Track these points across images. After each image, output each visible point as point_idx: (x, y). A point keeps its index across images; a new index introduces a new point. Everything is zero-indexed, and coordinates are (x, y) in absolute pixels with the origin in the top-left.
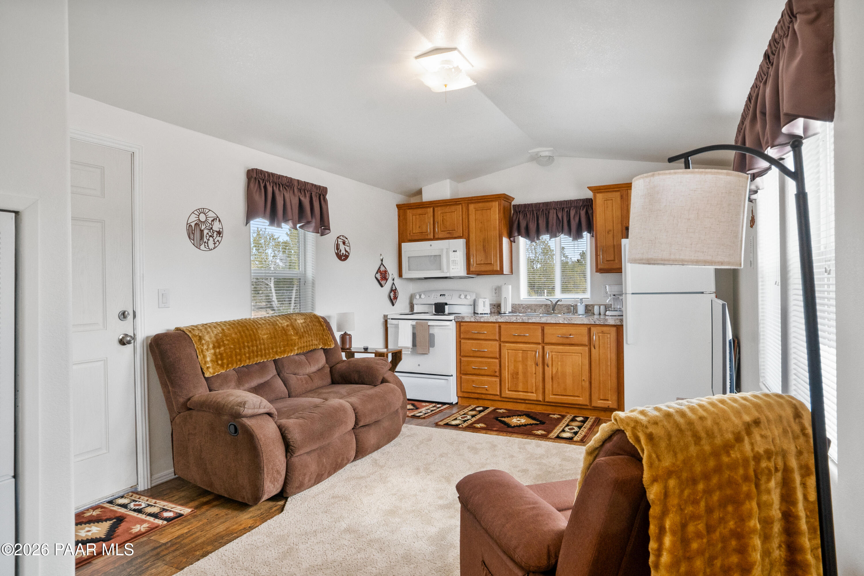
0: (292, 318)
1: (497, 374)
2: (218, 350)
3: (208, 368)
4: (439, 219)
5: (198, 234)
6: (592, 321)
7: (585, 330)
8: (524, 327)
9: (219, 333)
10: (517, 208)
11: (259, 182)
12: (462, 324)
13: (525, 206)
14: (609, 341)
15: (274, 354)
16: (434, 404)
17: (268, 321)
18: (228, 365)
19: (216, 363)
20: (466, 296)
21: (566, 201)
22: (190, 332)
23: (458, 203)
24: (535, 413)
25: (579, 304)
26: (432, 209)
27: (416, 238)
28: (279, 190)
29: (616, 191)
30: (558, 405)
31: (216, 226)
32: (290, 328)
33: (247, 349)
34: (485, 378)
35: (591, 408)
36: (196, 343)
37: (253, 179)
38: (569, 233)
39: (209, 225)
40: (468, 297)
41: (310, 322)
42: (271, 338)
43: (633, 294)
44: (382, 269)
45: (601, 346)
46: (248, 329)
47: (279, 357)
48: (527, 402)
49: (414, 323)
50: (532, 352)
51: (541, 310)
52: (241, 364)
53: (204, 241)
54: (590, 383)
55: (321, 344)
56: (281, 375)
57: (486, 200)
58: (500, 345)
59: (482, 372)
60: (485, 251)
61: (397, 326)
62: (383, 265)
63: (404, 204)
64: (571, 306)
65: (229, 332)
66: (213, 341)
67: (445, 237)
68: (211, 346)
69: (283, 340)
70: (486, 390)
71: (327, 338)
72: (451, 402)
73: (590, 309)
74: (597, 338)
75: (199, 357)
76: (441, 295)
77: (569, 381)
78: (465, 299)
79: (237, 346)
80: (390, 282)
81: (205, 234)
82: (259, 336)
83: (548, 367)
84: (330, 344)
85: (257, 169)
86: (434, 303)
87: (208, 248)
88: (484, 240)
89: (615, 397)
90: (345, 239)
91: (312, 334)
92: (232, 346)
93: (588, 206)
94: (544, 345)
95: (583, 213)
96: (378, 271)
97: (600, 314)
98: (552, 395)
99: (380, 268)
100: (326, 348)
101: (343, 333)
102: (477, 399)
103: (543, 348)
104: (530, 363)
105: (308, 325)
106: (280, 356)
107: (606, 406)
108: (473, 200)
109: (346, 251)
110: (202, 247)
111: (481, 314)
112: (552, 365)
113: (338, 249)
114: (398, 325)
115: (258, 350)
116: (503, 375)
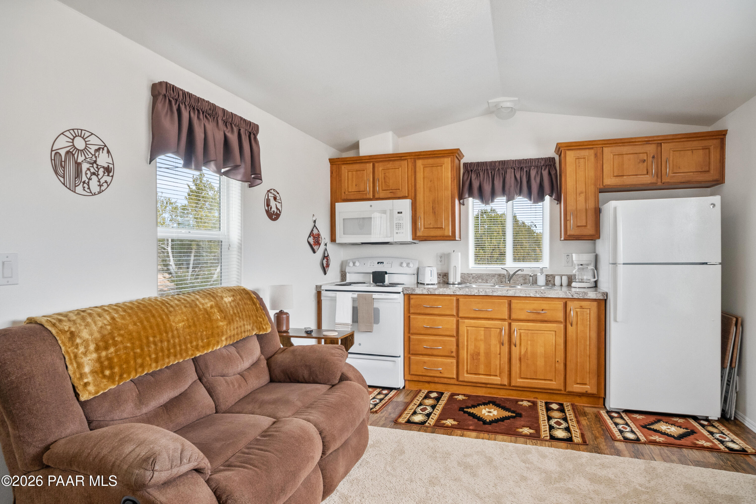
0: (217, 296)
1: (454, 354)
2: (104, 354)
3: (86, 384)
4: (381, 176)
5: (71, 168)
6: (569, 294)
7: (560, 305)
8: (487, 300)
9: (106, 325)
10: (468, 166)
11: (170, 101)
12: (411, 296)
13: (478, 164)
14: (588, 318)
15: (193, 351)
16: (378, 390)
17: (183, 301)
18: (121, 376)
19: (100, 375)
20: (408, 265)
21: (526, 160)
22: (54, 325)
23: (403, 158)
24: (500, 399)
25: (539, 274)
26: (372, 164)
27: (352, 197)
28: (198, 118)
29: (589, 148)
30: (526, 389)
31: (103, 160)
32: (216, 311)
33: (153, 346)
34: (439, 359)
35: (565, 393)
36: (64, 345)
37: (161, 97)
38: (529, 195)
39: (90, 156)
40: (411, 265)
41: (240, 300)
42: (190, 327)
43: (624, 264)
44: (315, 232)
45: (579, 323)
46: (153, 316)
47: (200, 354)
48: (488, 386)
49: (355, 295)
50: (496, 329)
51: (493, 280)
52: (143, 371)
53: (83, 180)
54: (565, 365)
55: (256, 329)
56: (205, 380)
57: (436, 156)
58: (458, 322)
59: (435, 352)
60: (434, 213)
61: (334, 300)
62: (316, 228)
63: (339, 158)
64: (530, 276)
65: (123, 321)
66: (96, 339)
67: (386, 196)
68: (92, 347)
69: (206, 327)
70: (441, 372)
71: (261, 320)
72: (399, 387)
73: (550, 280)
74: (575, 314)
75: (70, 367)
76: (378, 263)
77: (540, 362)
78: (407, 268)
79: (137, 343)
80: (322, 247)
81: (84, 169)
82: (171, 325)
83: (515, 346)
84: (266, 328)
85: (167, 83)
86: (371, 271)
87: (88, 191)
88: (434, 201)
89: (594, 381)
90: (276, 193)
91: (244, 317)
92: (129, 345)
93: (551, 165)
94: (510, 321)
95: (545, 173)
96: (310, 234)
97: (561, 285)
98: (519, 379)
99: (312, 230)
100: (261, 333)
101: (278, 311)
102: (429, 382)
103: (510, 325)
104: (494, 342)
105: (238, 304)
106: (202, 352)
107: (584, 391)
108: (421, 155)
109: (277, 209)
110: (79, 189)
111: (427, 284)
112: (520, 344)
113: (268, 205)
114: (336, 297)
115: (170, 347)
116: (461, 356)
